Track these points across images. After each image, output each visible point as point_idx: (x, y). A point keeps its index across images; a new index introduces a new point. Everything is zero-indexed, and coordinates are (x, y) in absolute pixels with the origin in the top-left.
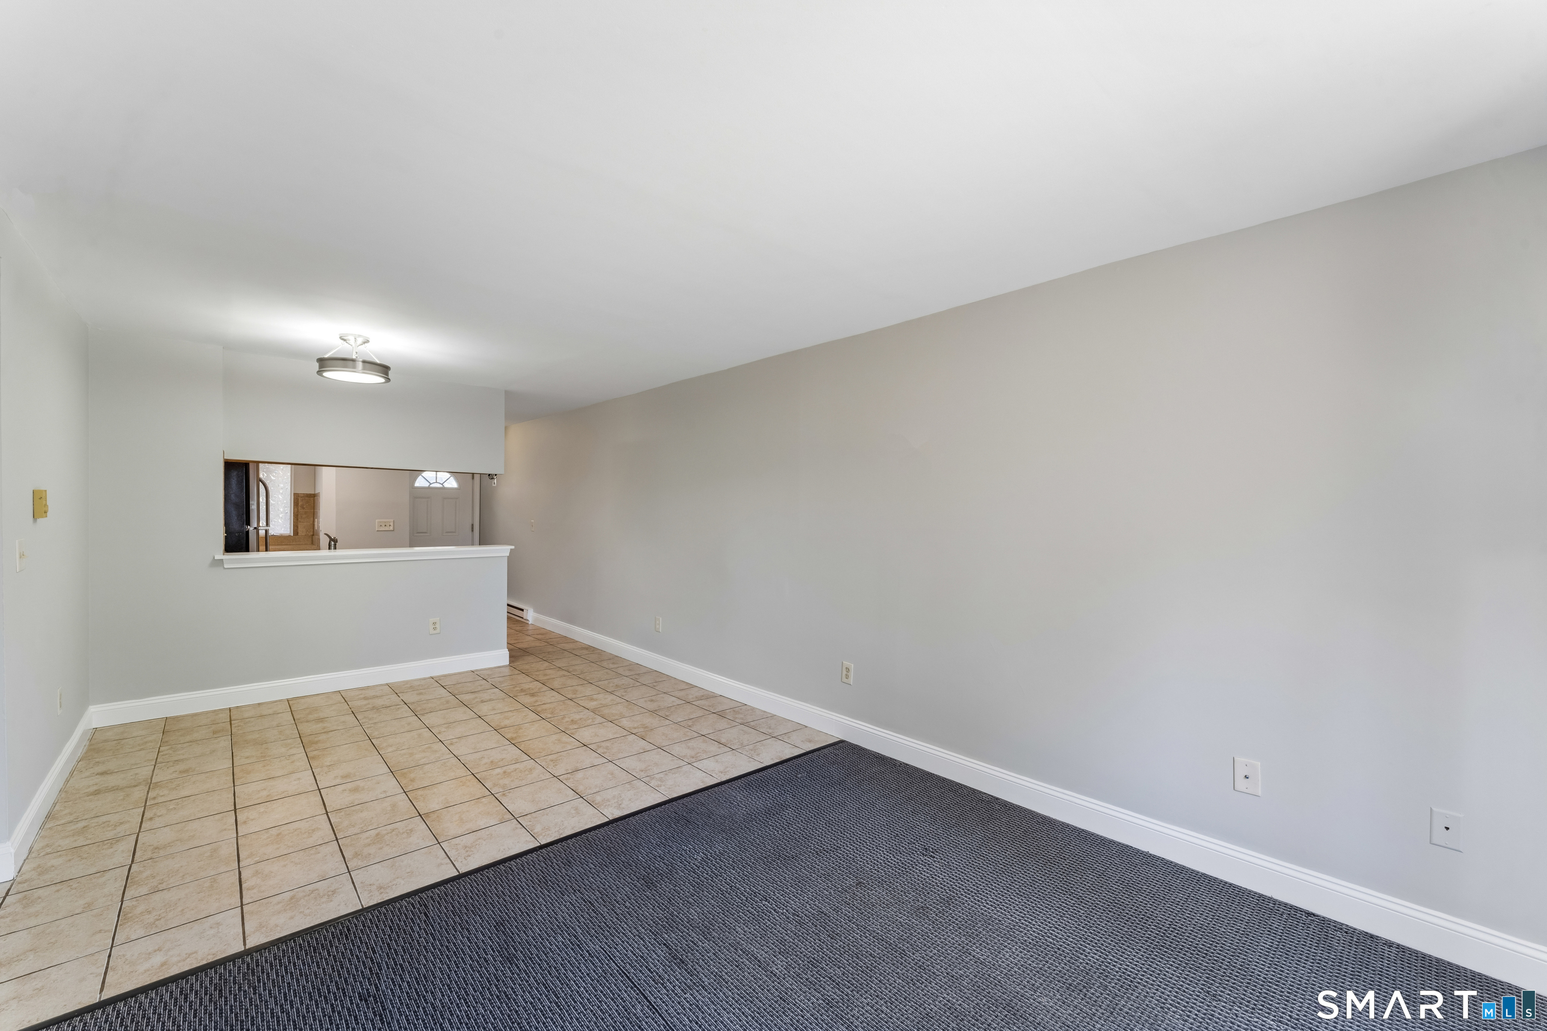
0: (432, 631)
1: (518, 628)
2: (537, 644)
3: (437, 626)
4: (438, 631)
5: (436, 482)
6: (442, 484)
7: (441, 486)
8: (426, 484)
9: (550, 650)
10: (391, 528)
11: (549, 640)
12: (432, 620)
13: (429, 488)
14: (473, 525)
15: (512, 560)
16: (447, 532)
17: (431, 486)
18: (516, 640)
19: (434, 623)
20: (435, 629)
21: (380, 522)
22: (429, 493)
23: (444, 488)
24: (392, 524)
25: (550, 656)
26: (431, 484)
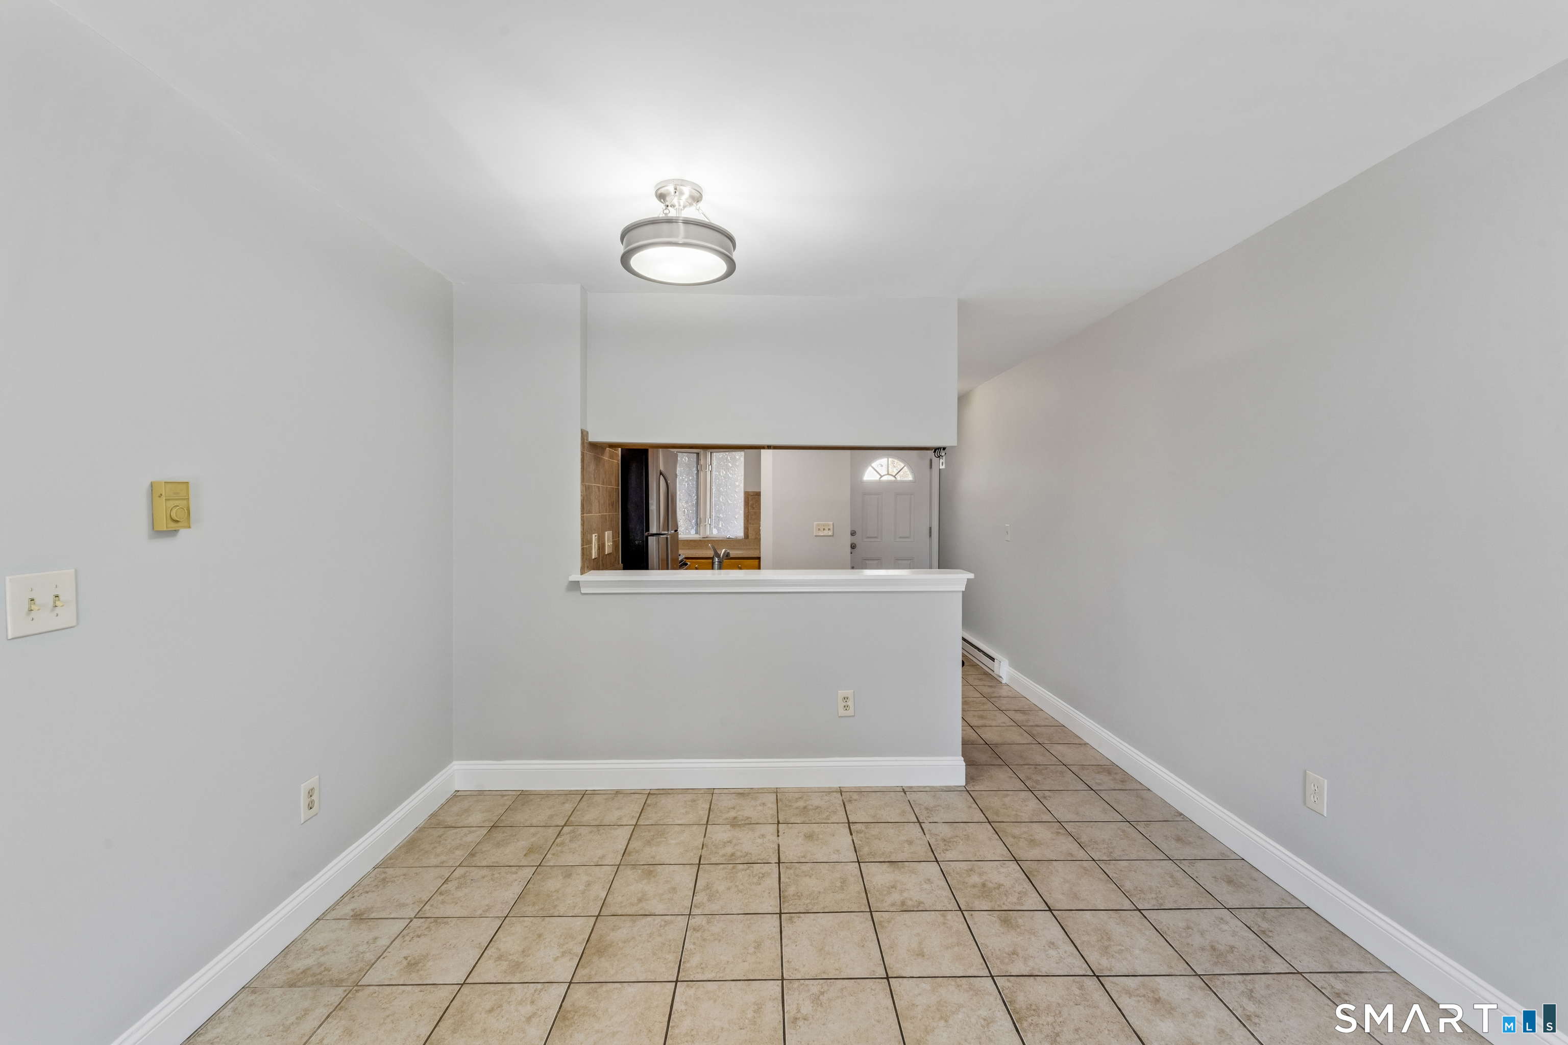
0: (842, 712)
1: (986, 690)
2: (1015, 736)
3: (850, 703)
4: (850, 712)
5: (888, 474)
6: (894, 477)
7: (894, 479)
8: (877, 477)
9: (1039, 759)
10: (830, 533)
11: (1035, 731)
12: (842, 693)
13: (880, 482)
14: (930, 528)
15: (969, 597)
16: (901, 537)
17: (883, 479)
18: (981, 717)
19: (846, 699)
20: (846, 707)
21: (818, 525)
22: (880, 490)
23: (896, 482)
24: (831, 527)
25: (1039, 778)
26: (882, 476)
